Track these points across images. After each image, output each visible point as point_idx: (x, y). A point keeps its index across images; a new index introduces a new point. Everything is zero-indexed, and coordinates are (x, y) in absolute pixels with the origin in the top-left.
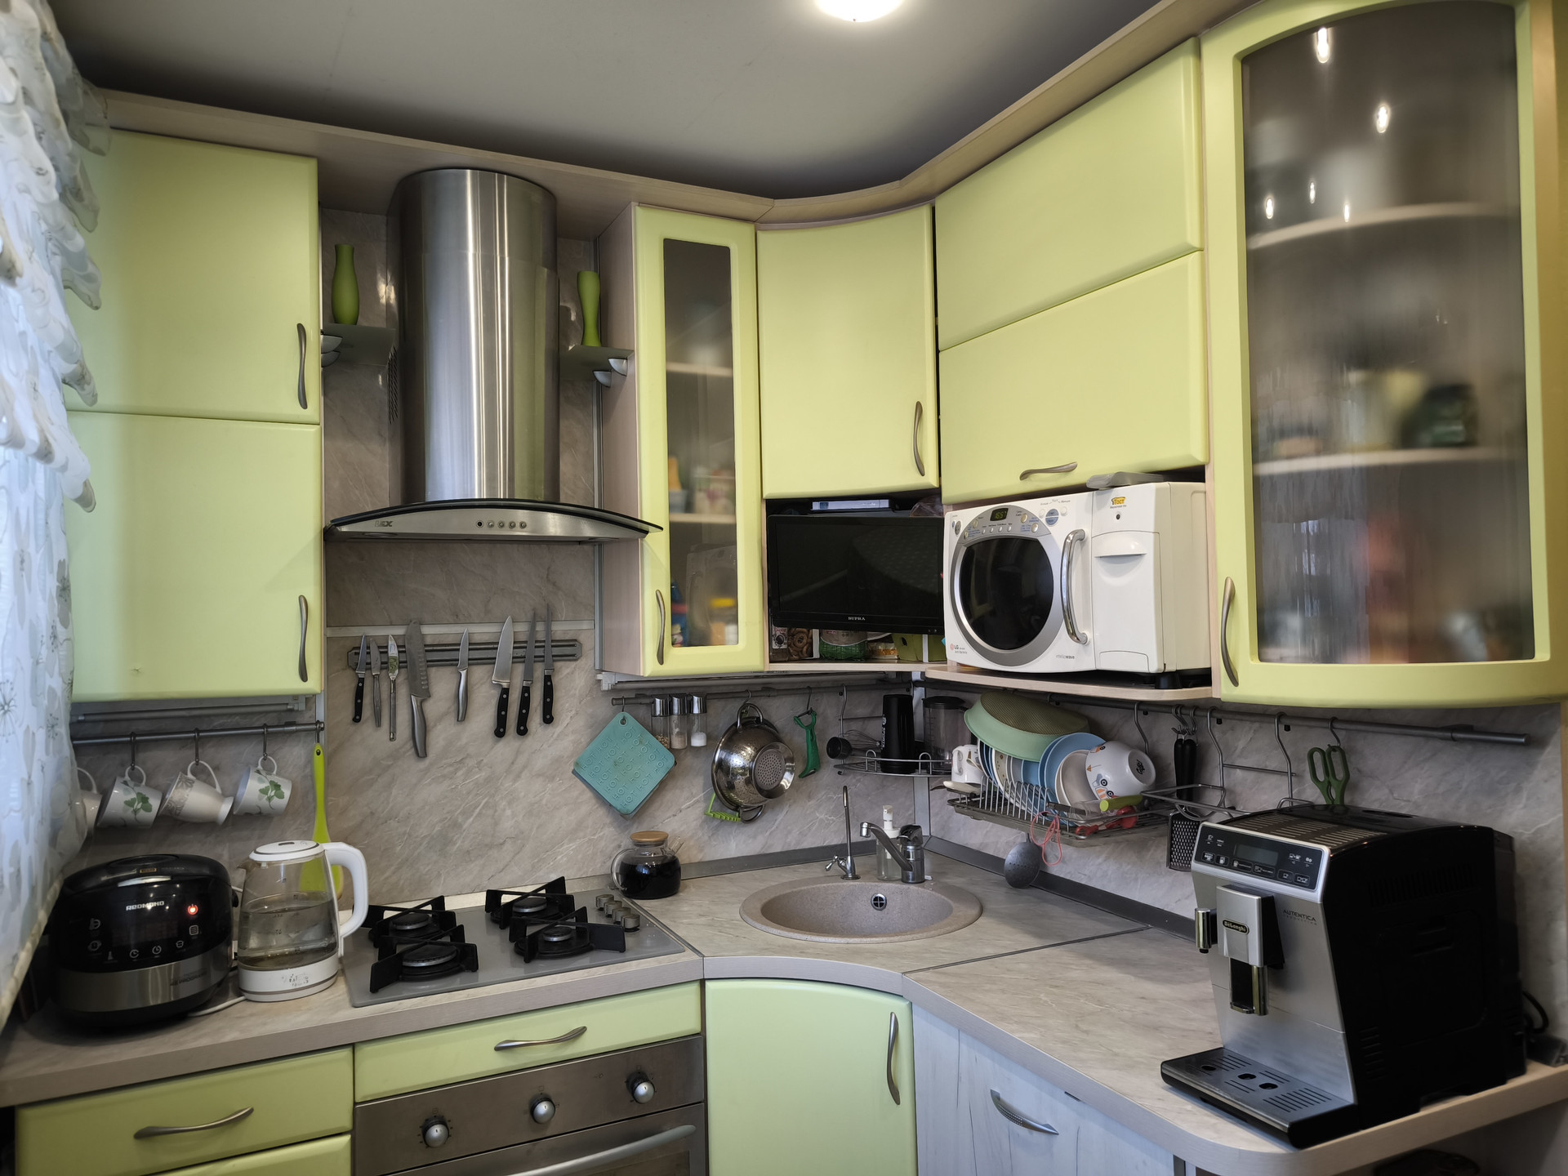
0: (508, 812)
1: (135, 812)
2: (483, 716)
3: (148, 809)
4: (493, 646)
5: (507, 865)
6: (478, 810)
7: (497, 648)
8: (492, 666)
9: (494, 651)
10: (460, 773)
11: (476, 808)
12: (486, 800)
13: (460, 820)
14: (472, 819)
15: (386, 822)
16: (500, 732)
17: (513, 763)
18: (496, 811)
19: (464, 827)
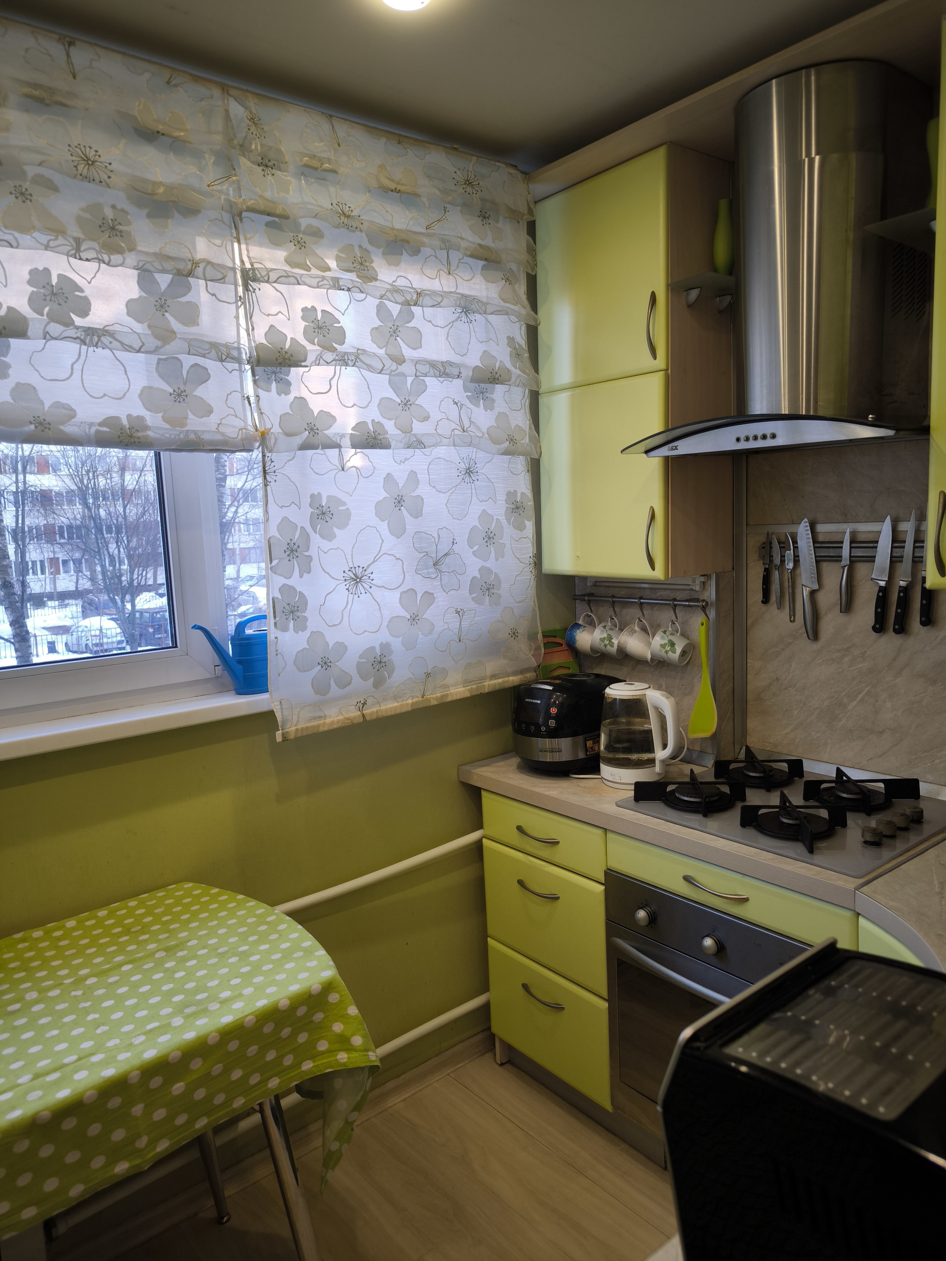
0: (889, 705)
1: (605, 646)
2: (865, 612)
3: (612, 645)
4: (873, 544)
5: (884, 754)
6: (860, 696)
7: (876, 547)
8: (872, 564)
9: (874, 549)
10: (846, 659)
11: (859, 694)
12: (868, 689)
13: (845, 701)
14: (855, 703)
15: (787, 688)
16: (879, 626)
17: (894, 659)
18: (877, 701)
19: (849, 708)
